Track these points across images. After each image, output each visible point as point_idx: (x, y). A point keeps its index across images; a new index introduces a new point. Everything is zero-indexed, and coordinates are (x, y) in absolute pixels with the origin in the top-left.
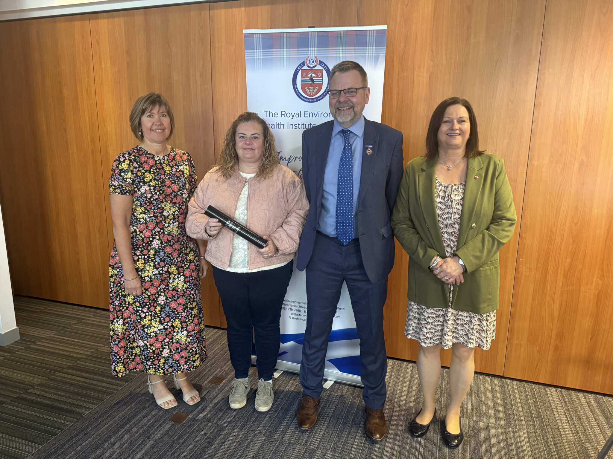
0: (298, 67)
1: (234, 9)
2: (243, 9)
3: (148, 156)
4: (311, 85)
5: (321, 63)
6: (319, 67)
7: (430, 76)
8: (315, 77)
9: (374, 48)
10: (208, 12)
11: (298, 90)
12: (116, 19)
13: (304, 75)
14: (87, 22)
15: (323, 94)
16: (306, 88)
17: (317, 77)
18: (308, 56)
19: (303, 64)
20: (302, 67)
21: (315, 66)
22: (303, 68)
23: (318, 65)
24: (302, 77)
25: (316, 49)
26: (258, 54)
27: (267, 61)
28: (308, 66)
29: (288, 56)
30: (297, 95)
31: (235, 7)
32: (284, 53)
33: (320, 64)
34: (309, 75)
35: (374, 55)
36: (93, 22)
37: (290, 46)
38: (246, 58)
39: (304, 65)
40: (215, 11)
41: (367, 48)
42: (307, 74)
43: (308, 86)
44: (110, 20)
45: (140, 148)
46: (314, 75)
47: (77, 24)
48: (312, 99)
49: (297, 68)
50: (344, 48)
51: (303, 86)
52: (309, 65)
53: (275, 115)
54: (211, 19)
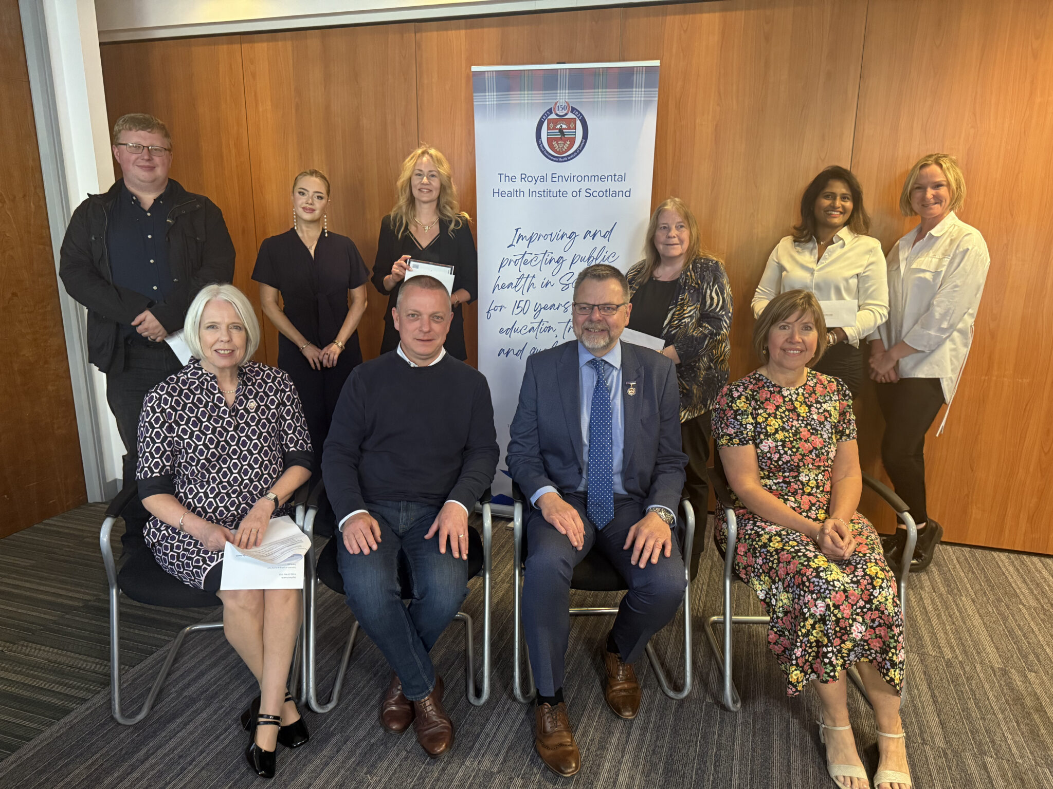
0: (544, 115)
1: (449, 32)
2: (463, 32)
3: (771, 389)
4: (560, 139)
5: (573, 110)
6: (571, 116)
7: (717, 126)
8: (565, 129)
9: (643, 90)
10: (413, 35)
11: (543, 146)
12: (280, 43)
13: (552, 126)
14: (236, 47)
15: (576, 151)
16: (554, 143)
17: (569, 128)
18: (556, 101)
19: (550, 111)
20: (548, 115)
21: (566, 114)
22: (549, 117)
23: (570, 113)
24: (549, 128)
25: (567, 91)
26: (491, 98)
27: (502, 108)
28: (557, 115)
29: (530, 101)
30: (542, 152)
31: (451, 30)
32: (525, 97)
33: (572, 112)
34: (558, 127)
35: (643, 99)
36: (245, 46)
37: (532, 88)
38: (475, 103)
39: (551, 113)
40: (424, 34)
41: (634, 90)
42: (556, 124)
43: (557, 140)
44: (271, 44)
45: (760, 375)
46: (564, 126)
47: (223, 49)
48: (562, 158)
49: (542, 117)
50: (604, 90)
51: (550, 141)
52: (558, 112)
53: (513, 179)
54: (418, 45)
